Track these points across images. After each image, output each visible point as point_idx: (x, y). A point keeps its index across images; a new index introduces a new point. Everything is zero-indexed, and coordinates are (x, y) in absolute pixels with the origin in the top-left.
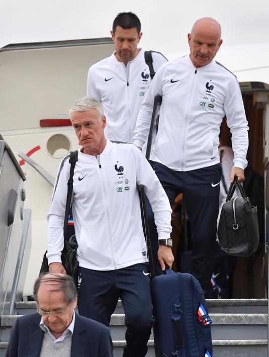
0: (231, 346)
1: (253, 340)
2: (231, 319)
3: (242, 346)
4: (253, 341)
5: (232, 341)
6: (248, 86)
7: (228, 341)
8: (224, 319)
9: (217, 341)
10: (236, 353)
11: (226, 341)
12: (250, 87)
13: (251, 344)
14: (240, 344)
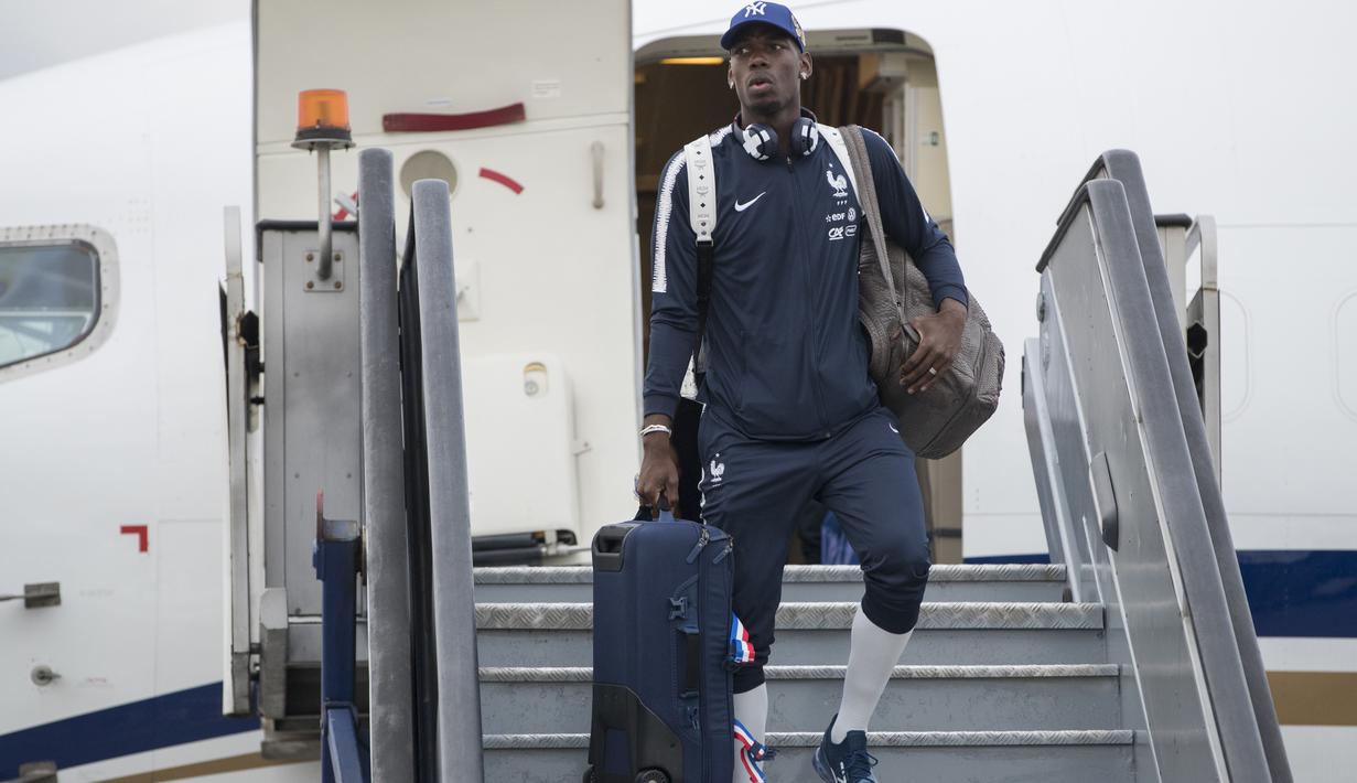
0: (1017, 679)
1: (1069, 666)
2: (1001, 616)
3: (1042, 679)
4: (1069, 668)
5: (1019, 668)
6: (864, 38)
7: (1010, 667)
8: (986, 614)
9: (982, 667)
10: (1028, 696)
11: (1004, 667)
12: (870, 40)
13: (1065, 674)
14: (1038, 674)
